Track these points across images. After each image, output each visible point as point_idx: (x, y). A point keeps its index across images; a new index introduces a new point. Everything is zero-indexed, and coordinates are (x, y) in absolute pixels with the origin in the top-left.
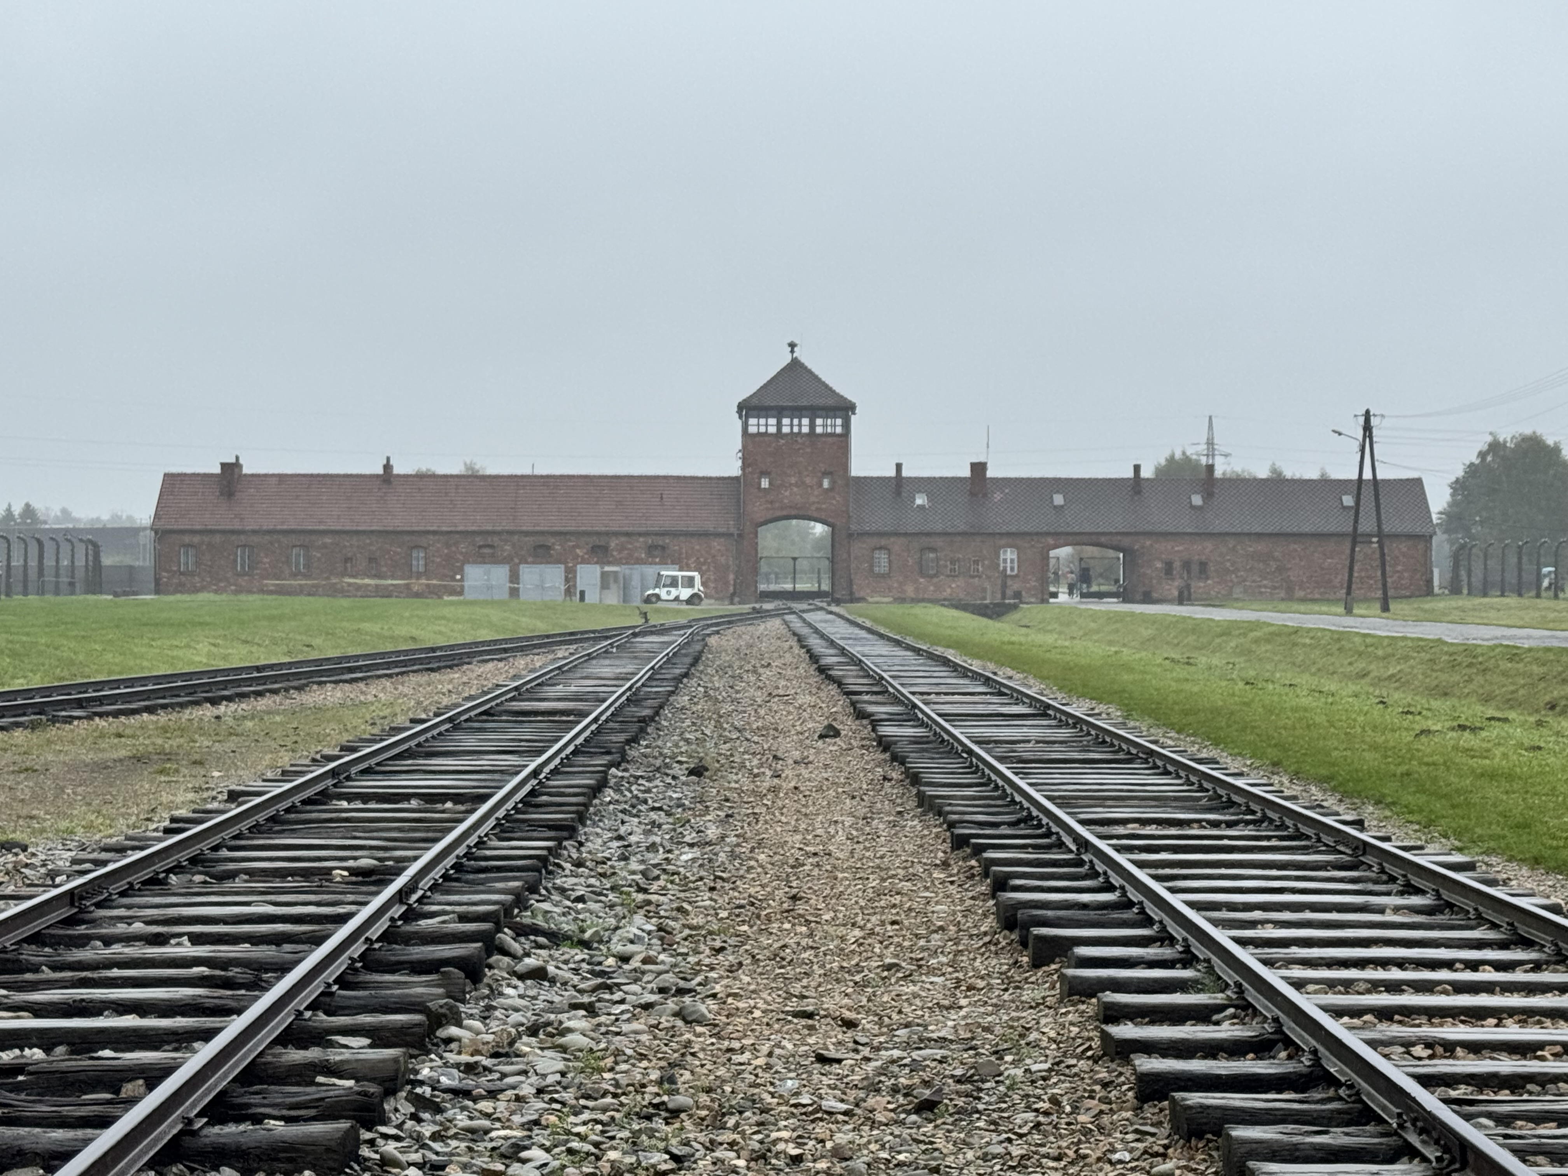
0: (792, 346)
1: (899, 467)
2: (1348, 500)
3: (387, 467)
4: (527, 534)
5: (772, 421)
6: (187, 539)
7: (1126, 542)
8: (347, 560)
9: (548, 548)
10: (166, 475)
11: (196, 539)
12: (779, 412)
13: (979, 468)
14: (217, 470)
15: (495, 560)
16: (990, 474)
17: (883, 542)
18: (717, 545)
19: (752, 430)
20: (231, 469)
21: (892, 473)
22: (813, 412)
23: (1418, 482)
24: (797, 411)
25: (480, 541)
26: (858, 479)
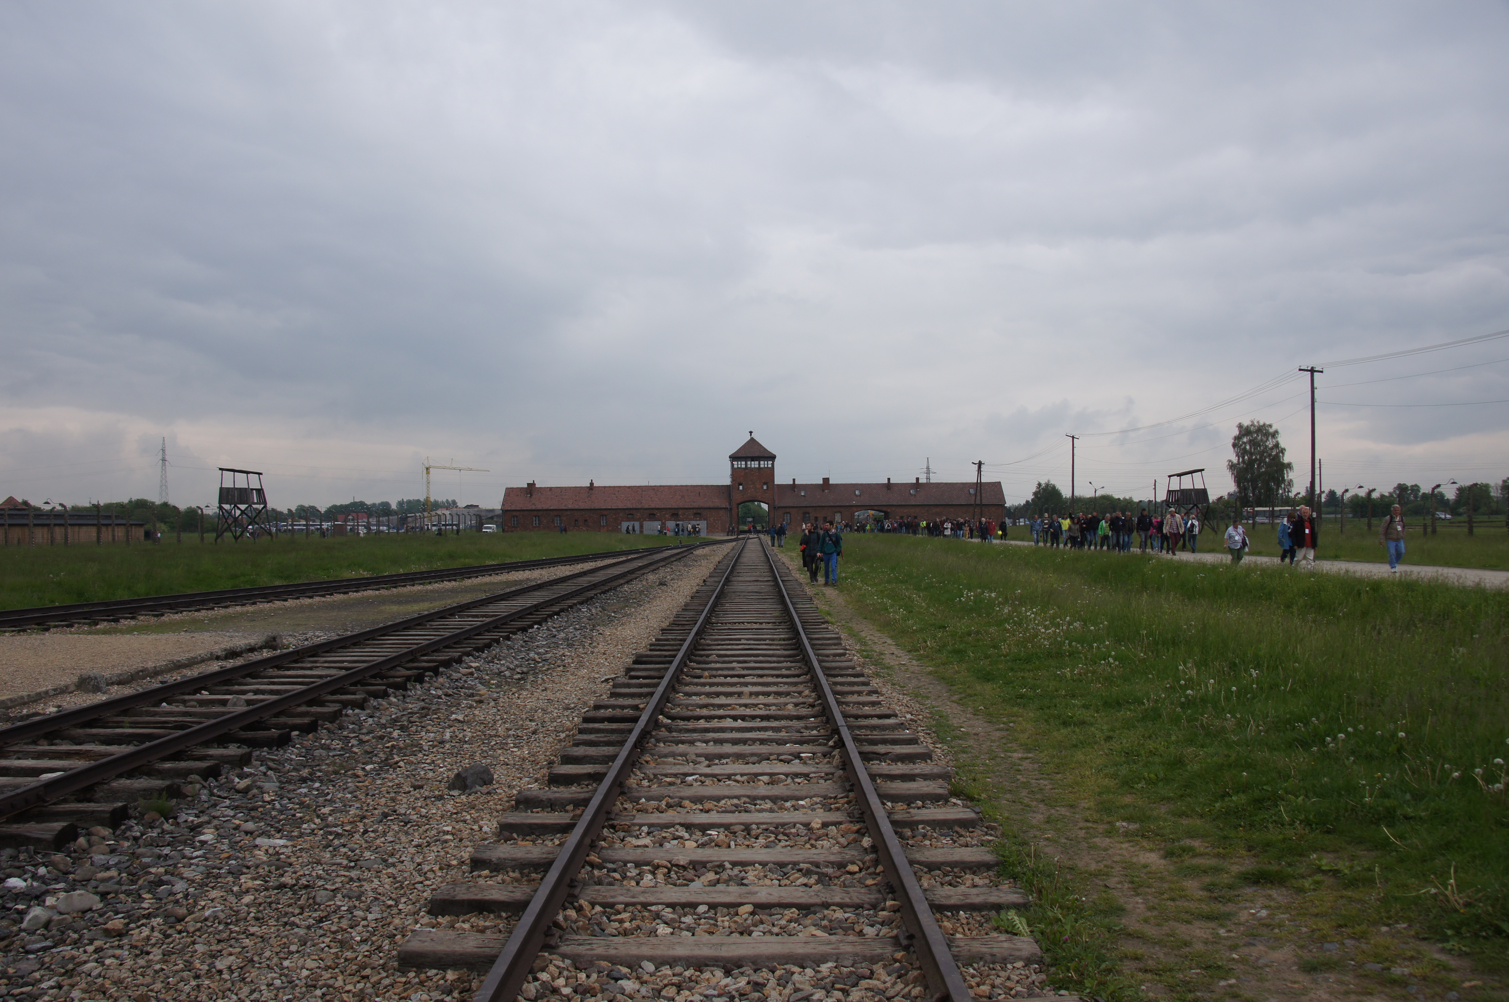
0: (751, 432)
1: (794, 480)
2: (972, 491)
3: (592, 484)
4: (646, 509)
5: (743, 463)
6: (514, 513)
7: (884, 509)
8: (576, 520)
9: (654, 515)
11: (518, 513)
12: (745, 459)
13: (826, 480)
14: (526, 486)
15: (633, 520)
16: (831, 482)
17: (788, 510)
18: (721, 512)
19: (736, 466)
20: (531, 486)
21: (792, 483)
22: (758, 459)
23: (999, 483)
24: (753, 459)
25: (627, 512)
26: (779, 486)
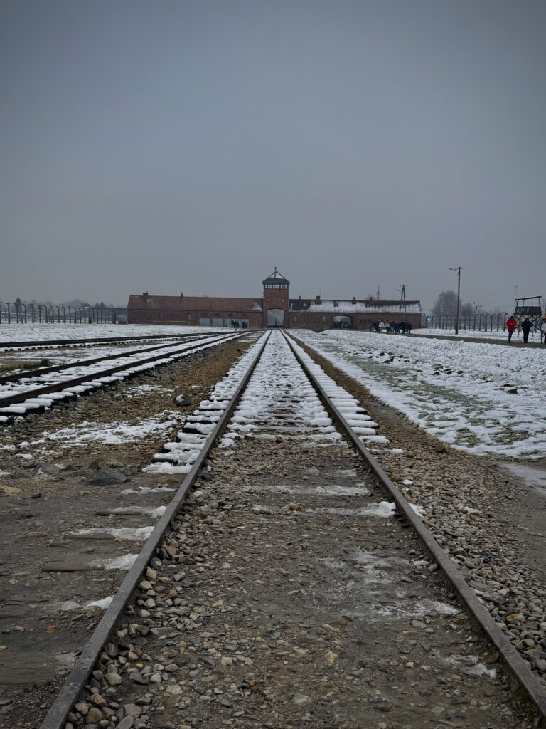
1: (300, 297)
3: (182, 295)
4: (214, 311)
5: (271, 286)
6: (135, 311)
7: (350, 315)
8: (173, 316)
9: (218, 315)
10: (131, 296)
11: (138, 311)
12: (272, 283)
13: (318, 297)
14: (142, 295)
15: (206, 317)
17: (296, 314)
19: (266, 288)
20: (146, 295)
22: (280, 284)
24: (277, 284)
25: (203, 312)
26: (290, 299)
